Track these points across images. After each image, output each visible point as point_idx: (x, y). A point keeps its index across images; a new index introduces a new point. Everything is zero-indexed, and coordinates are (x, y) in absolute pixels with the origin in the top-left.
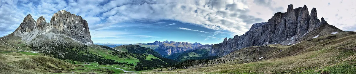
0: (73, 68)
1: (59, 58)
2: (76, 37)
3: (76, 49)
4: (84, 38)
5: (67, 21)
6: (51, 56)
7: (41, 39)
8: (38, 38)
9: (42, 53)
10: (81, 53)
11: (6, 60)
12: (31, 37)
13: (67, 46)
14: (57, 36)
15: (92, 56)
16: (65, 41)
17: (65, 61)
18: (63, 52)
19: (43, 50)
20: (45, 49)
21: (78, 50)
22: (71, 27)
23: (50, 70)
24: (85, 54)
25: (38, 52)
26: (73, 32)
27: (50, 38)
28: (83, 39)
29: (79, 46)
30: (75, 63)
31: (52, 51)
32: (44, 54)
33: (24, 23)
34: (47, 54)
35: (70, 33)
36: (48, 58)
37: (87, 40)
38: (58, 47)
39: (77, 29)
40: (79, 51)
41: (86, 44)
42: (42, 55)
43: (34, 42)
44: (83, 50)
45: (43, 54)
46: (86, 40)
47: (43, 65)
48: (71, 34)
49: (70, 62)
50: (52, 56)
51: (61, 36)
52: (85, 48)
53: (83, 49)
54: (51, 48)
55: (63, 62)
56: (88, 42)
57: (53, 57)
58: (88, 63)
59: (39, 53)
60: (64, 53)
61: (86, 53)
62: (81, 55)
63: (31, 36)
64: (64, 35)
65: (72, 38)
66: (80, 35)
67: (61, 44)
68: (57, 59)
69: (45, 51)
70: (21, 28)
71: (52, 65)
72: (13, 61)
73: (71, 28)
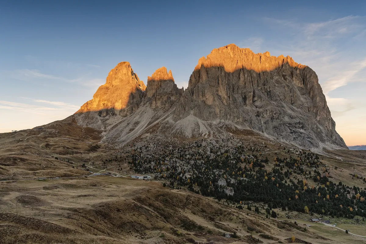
0: (267, 233)
1: (219, 195)
2: (275, 127)
3: (276, 165)
4: (302, 128)
5: (242, 79)
6: (192, 190)
7: (161, 136)
8: (151, 133)
9: (163, 181)
10: (296, 182)
11: (42, 208)
12: (131, 130)
13: (242, 157)
14: (210, 126)
15: (343, 195)
16: (236, 142)
17: (240, 208)
18: (231, 175)
19: (168, 169)
20: (175, 168)
21: (285, 170)
22: (254, 97)
23: (191, 237)
24: (312, 185)
25: (154, 175)
26: (261, 110)
27: (188, 133)
28: (302, 131)
29: (288, 156)
30: (274, 215)
31: (194, 173)
32: (172, 184)
33: (107, 88)
34: (182, 183)
35: (250, 114)
36: (184, 196)
37: (319, 134)
38: (215, 160)
39: (276, 100)
40: (287, 174)
41: (314, 150)
42: (164, 185)
43: (139, 145)
44: (302, 171)
45: (168, 183)
46: (314, 136)
47: (167, 218)
48: (254, 118)
49: (257, 210)
50: (196, 188)
51: (221, 127)
52: (313, 164)
53: (304, 167)
54: (192, 162)
55: (233, 208)
56: (323, 141)
57: (198, 193)
58: (329, 222)
59: (156, 178)
60: (235, 179)
61: (315, 180)
62: (296, 188)
63: (131, 126)
64: (230, 122)
65: (260, 129)
66: (286, 119)
67: (223, 151)
68: (211, 199)
69: (173, 174)
70: (99, 101)
71: (199, 220)
72: (69, 209)
73: (256, 99)
